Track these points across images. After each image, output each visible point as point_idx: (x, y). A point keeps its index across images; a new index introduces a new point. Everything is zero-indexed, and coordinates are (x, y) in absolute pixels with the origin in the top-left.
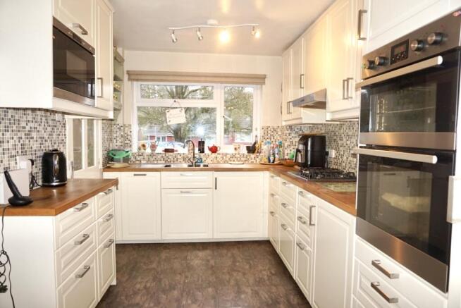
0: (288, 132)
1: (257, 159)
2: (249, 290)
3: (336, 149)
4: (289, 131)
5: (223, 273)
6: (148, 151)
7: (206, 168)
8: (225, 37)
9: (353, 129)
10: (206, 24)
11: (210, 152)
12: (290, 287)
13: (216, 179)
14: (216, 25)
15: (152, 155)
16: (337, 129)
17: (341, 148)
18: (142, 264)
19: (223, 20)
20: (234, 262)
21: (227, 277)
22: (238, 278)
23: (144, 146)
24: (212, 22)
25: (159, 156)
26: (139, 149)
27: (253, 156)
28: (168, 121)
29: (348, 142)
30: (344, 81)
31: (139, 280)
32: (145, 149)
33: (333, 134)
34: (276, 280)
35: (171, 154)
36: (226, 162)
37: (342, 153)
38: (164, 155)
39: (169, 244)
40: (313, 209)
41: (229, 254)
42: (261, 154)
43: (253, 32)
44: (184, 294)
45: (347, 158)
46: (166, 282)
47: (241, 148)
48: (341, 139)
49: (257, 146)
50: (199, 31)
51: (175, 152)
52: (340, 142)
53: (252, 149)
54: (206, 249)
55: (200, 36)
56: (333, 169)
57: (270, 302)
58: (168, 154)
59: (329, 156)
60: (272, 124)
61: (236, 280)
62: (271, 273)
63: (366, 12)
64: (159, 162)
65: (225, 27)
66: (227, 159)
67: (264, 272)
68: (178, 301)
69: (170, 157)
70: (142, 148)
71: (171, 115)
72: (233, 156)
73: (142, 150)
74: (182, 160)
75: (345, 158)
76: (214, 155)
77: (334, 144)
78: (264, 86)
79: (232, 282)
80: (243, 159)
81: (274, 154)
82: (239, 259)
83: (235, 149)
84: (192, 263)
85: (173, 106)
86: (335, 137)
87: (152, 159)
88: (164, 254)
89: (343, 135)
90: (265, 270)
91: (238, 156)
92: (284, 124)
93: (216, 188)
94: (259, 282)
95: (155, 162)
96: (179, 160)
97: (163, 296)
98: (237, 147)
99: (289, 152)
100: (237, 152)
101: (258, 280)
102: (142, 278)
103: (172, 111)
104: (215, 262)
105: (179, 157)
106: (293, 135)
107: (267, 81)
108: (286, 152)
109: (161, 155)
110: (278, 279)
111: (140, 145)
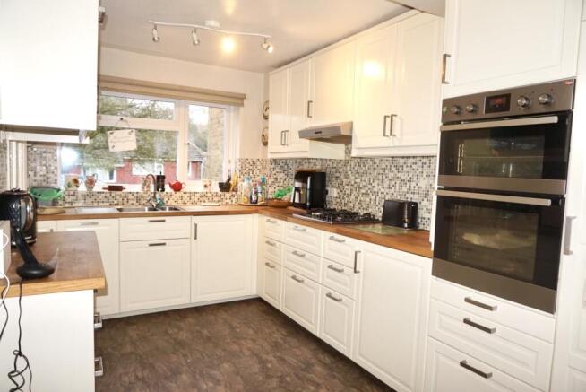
0: (272, 166)
1: (234, 200)
2: (271, 357)
3: (339, 187)
4: (274, 165)
5: (228, 343)
6: (82, 188)
7: (176, 212)
8: (228, 46)
9: (365, 166)
10: (204, 24)
11: (172, 191)
12: (313, 346)
13: (196, 225)
14: (217, 28)
15: (90, 194)
16: (340, 165)
17: (347, 187)
18: (109, 350)
19: (227, 23)
20: (233, 328)
21: (235, 347)
22: (249, 346)
23: (76, 181)
24: (213, 23)
25: (102, 196)
26: (69, 186)
27: (228, 195)
28: (110, 145)
29: (358, 181)
30: (386, 117)
31: (121, 371)
32: (77, 187)
33: (334, 170)
34: (293, 341)
35: (119, 193)
36: (194, 203)
37: (349, 192)
38: (108, 195)
39: (129, 318)
40: (358, 254)
41: (220, 321)
42: (239, 193)
43: (265, 46)
44: (198, 377)
45: (356, 198)
46: (161, 367)
47: (213, 186)
48: (347, 176)
49: (231, 182)
50: (195, 32)
51: (124, 191)
52: (345, 180)
53: (225, 187)
54: (186, 317)
55: (196, 39)
56: (335, 209)
57: (303, 366)
58: (114, 193)
59: (329, 194)
60: (251, 156)
61: (249, 349)
62: (283, 335)
63: (449, 56)
64: (101, 204)
65: (229, 32)
66: (196, 200)
67: (275, 335)
68: (195, 386)
69: (118, 197)
70: (73, 184)
71: (115, 137)
72: (203, 195)
73: (74, 188)
74: (135, 202)
75: (352, 197)
76: (178, 194)
77: (335, 182)
78: (241, 108)
79: (247, 353)
80: (216, 199)
81: (256, 193)
82: (235, 323)
83: (206, 186)
84: (180, 337)
85: (118, 126)
86: (338, 175)
87: (89, 201)
88: (133, 332)
89: (350, 173)
90: (274, 332)
91: (209, 195)
92: (270, 156)
93: (196, 238)
94: (276, 346)
95: (95, 204)
96: (130, 202)
97: (171, 384)
98: (208, 184)
99: (273, 190)
100: (207, 190)
101: (273, 344)
102: (125, 368)
103: (116, 133)
104: (209, 332)
105: (130, 197)
106: (277, 170)
107: (245, 102)
108: (270, 190)
109: (103, 195)
110: (295, 340)
111: (70, 180)
